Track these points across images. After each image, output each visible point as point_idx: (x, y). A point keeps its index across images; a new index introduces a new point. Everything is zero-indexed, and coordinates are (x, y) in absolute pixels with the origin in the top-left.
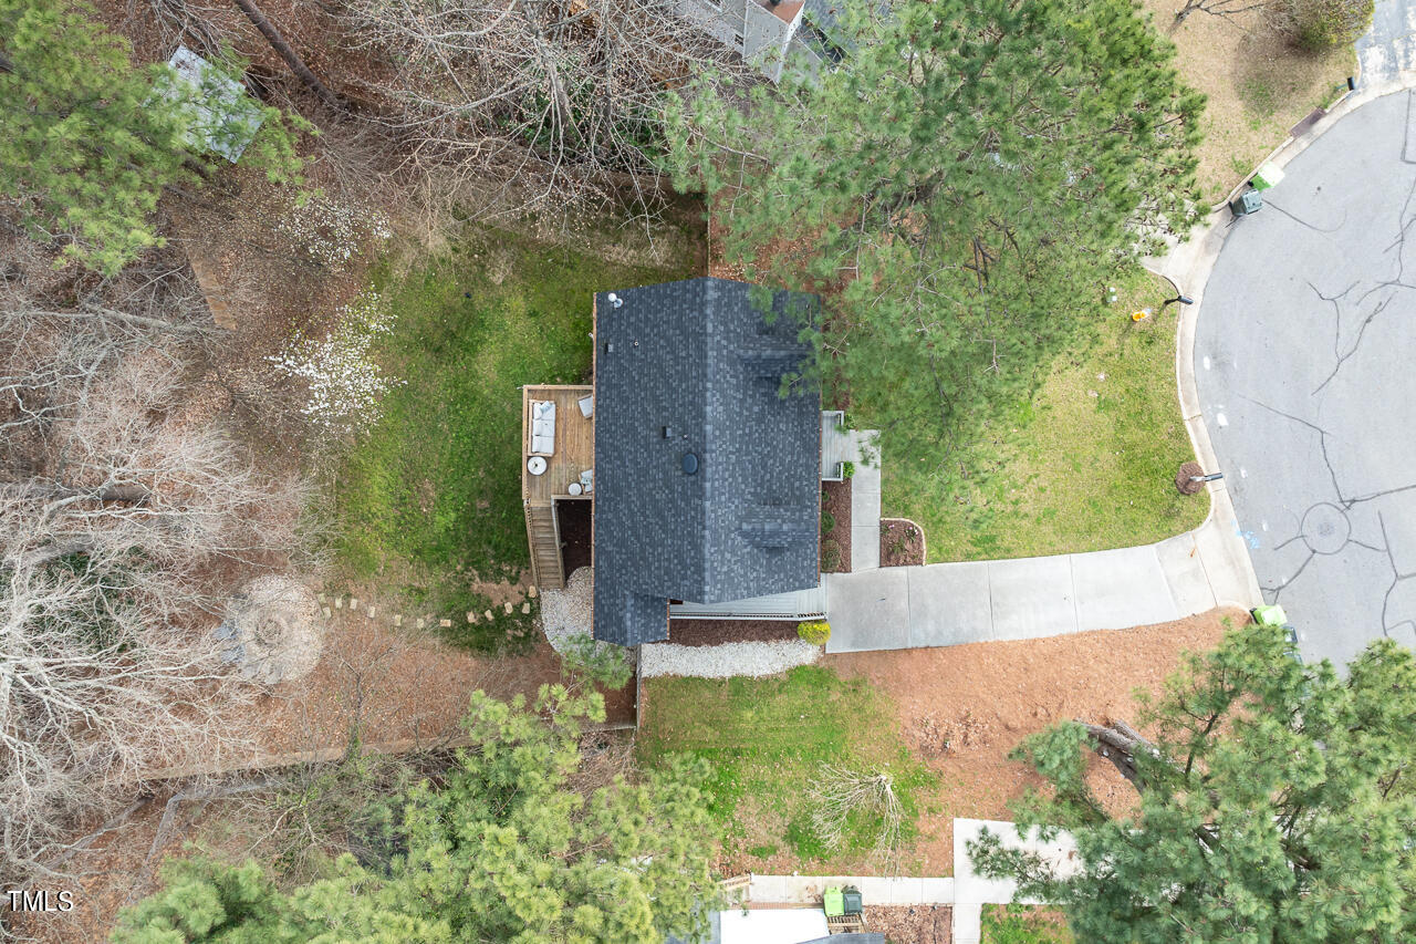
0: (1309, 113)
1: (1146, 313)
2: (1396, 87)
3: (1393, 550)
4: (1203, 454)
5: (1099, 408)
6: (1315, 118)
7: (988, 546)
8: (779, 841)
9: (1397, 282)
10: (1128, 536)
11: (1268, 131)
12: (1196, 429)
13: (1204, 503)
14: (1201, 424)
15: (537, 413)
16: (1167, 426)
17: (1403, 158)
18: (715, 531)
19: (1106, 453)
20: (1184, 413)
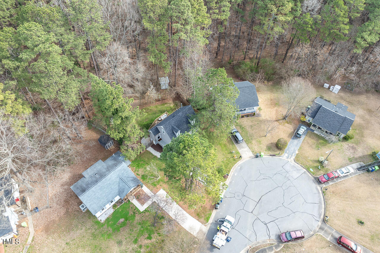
1: (236, 157)
2: (287, 160)
3: (245, 205)
4: (230, 176)
5: (222, 162)
6: (274, 155)
9: (271, 178)
11: (267, 152)
12: (231, 173)
13: (225, 180)
14: (233, 173)
16: (229, 170)
17: (282, 167)
20: (232, 170)
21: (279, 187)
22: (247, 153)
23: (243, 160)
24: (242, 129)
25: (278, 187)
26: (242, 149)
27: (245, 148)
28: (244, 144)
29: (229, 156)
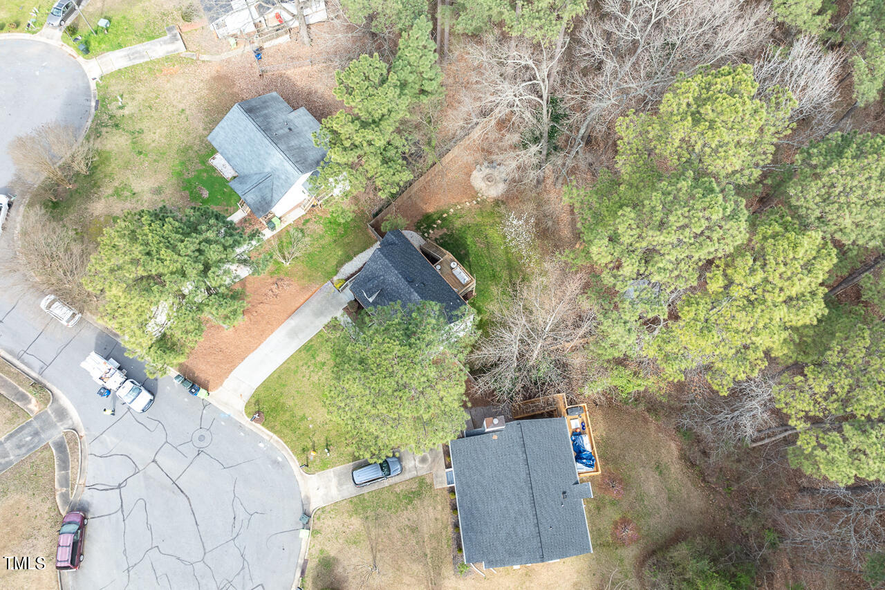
0: (306, 573)
1: (312, 456)
3: (175, 450)
4: (259, 429)
5: (304, 415)
6: (303, 573)
7: (307, 348)
8: (304, 227)
9: (234, 539)
10: (265, 385)
11: (315, 552)
12: (268, 435)
13: (248, 414)
14: (267, 438)
15: (466, 277)
16: (278, 428)
17: (262, 585)
18: (389, 268)
19: (292, 403)
20: (275, 437)
21: (205, 554)
22: (322, 491)
23: (302, 474)
24: (406, 497)
25: (204, 549)
26: (334, 482)
27: (339, 491)
28: (349, 490)
29: (319, 439)
